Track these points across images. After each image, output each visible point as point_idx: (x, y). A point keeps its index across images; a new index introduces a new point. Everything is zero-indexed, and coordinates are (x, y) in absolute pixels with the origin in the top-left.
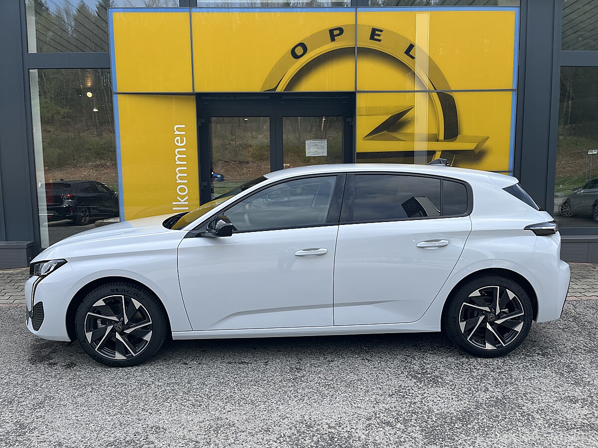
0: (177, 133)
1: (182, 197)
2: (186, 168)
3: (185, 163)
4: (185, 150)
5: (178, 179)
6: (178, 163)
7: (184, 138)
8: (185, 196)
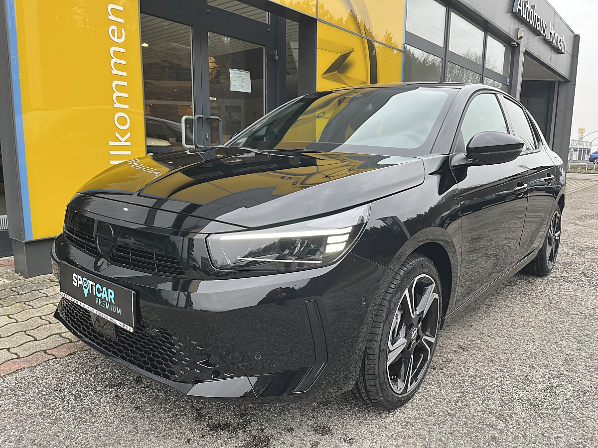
0: (112, 17)
1: (123, 133)
2: (125, 84)
3: (125, 74)
4: (123, 50)
5: (115, 101)
6: (115, 72)
7: (123, 30)
8: (126, 132)
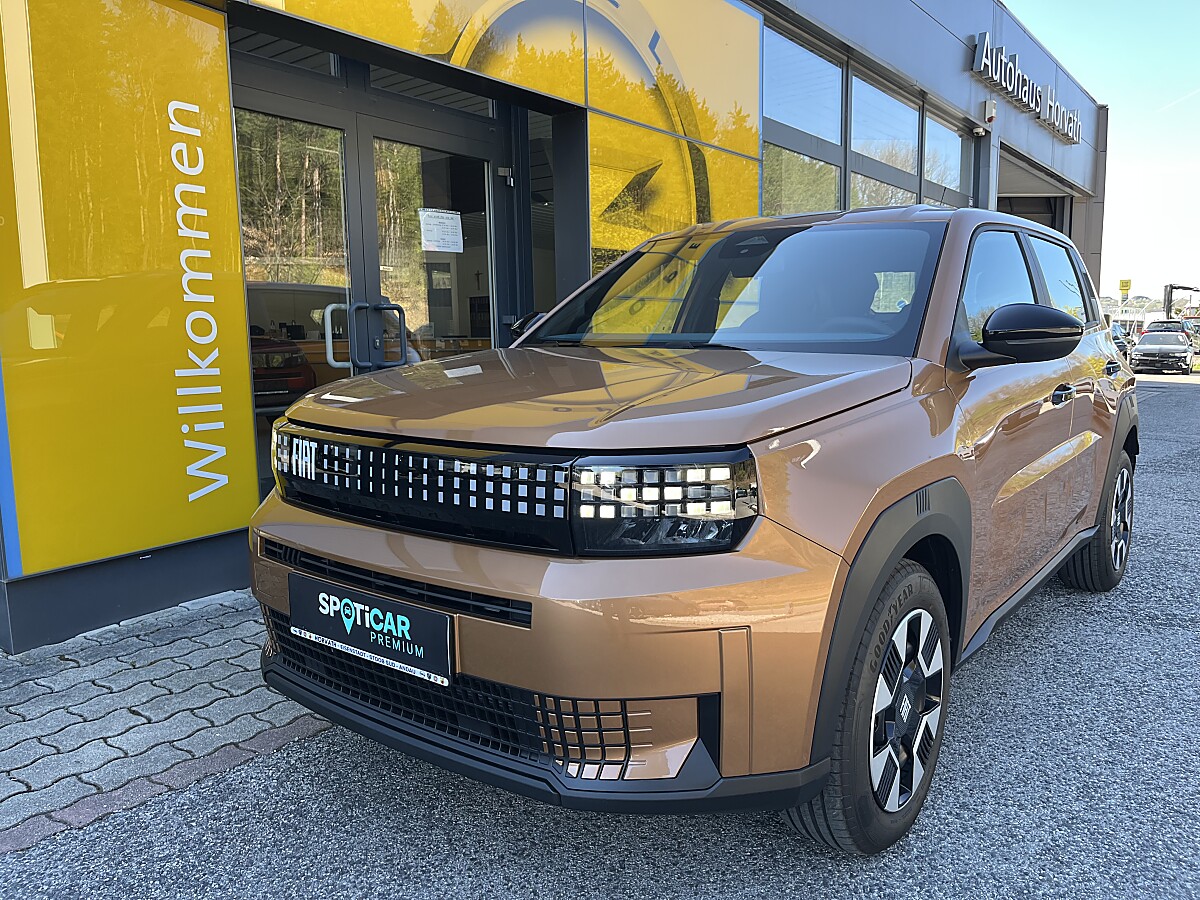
0: (176, 127)
1: (203, 351)
2: (208, 254)
3: (205, 235)
4: (202, 190)
5: (187, 290)
6: (184, 232)
7: (199, 150)
8: (209, 348)
